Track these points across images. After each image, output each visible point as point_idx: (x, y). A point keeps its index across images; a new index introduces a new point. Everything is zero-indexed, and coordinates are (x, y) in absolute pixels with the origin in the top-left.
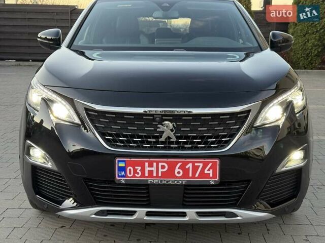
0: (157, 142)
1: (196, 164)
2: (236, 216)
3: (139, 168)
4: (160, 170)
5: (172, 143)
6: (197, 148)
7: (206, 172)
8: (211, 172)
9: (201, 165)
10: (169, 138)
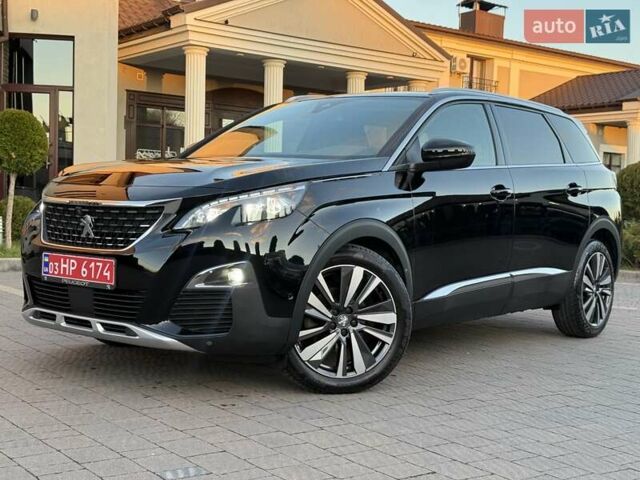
0: (79, 238)
1: (98, 264)
2: (136, 335)
3: (57, 264)
4: (72, 268)
5: (89, 240)
6: (106, 247)
7: (105, 274)
8: (108, 274)
9: (101, 264)
10: (88, 234)
